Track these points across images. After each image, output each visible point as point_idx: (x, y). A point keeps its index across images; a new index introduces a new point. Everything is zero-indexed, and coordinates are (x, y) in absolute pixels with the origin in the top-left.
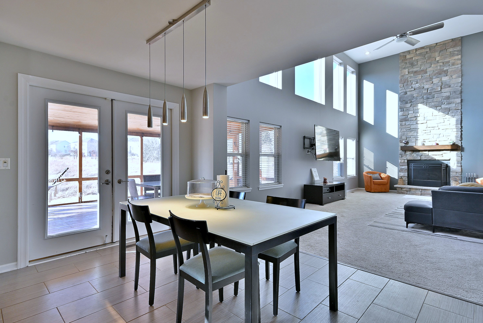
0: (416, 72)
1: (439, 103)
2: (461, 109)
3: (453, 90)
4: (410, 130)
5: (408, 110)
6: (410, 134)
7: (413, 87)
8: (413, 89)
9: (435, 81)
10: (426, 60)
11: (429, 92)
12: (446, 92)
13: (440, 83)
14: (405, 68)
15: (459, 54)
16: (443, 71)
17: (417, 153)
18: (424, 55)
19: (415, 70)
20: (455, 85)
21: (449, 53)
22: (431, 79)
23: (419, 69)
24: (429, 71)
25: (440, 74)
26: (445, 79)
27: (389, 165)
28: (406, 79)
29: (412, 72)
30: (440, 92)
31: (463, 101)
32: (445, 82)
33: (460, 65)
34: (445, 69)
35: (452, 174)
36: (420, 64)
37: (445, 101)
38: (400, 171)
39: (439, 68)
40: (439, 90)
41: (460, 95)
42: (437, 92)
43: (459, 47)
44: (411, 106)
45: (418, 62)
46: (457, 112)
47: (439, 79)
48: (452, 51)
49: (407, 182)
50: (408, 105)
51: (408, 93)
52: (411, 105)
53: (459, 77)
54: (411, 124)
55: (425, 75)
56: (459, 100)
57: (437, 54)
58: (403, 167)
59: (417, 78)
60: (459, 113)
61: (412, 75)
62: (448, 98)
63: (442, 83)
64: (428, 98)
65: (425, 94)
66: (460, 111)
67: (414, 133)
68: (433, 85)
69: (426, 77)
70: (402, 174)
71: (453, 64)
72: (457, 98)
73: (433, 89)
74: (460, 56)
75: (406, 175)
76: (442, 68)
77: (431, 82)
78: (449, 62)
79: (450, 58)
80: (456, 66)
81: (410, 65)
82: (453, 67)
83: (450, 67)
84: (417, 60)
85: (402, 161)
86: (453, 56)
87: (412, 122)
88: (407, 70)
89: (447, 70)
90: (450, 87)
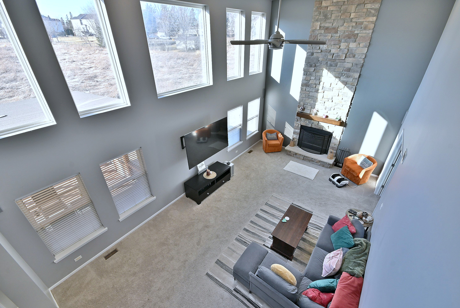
0: (327, 29)
1: (339, 73)
2: (357, 85)
3: (355, 62)
4: (309, 97)
5: (311, 75)
6: (308, 101)
7: (321, 48)
8: (320, 52)
9: (343, 45)
10: (340, 14)
11: (333, 58)
12: (349, 62)
13: (346, 50)
14: (317, 21)
15: (375, 15)
16: (353, 35)
17: (310, 121)
18: (340, 7)
19: (327, 25)
20: (359, 56)
21: (365, 10)
22: (340, 41)
23: (330, 25)
24: (340, 31)
25: (349, 38)
26: (352, 45)
27: (287, 125)
28: (316, 36)
29: (324, 27)
30: (343, 61)
31: (361, 76)
32: (352, 50)
33: (371, 31)
34: (356, 32)
35: (332, 145)
36: (334, 18)
37: (345, 72)
38: (294, 133)
39: (350, 28)
40: (343, 58)
41: (360, 69)
42: (341, 61)
43: (378, 4)
44: (314, 71)
45: (332, 14)
46: (352, 87)
47: (346, 44)
48: (370, 8)
49: (297, 143)
50: (312, 69)
51: (315, 55)
52: (315, 69)
53: (365, 47)
54: (311, 90)
55: (335, 35)
56: (357, 75)
57: (353, 7)
58: (297, 131)
59: (326, 38)
60: (354, 89)
61: (323, 32)
62: (349, 70)
63: (348, 50)
64: (331, 65)
65: (330, 60)
66: (355, 87)
67: (311, 100)
68: (340, 51)
69: (336, 39)
70: (295, 136)
71: (365, 28)
72: (357, 72)
73: (338, 56)
74: (375, 18)
75: (298, 138)
76: (354, 30)
77: (338, 46)
78: (362, 23)
79: (364, 19)
80: (368, 32)
81: (324, 18)
82: (364, 32)
83: (361, 32)
84: (332, 11)
85: (296, 125)
86: (369, 16)
87: (312, 88)
88: (318, 24)
89: (358, 34)
90: (354, 56)
